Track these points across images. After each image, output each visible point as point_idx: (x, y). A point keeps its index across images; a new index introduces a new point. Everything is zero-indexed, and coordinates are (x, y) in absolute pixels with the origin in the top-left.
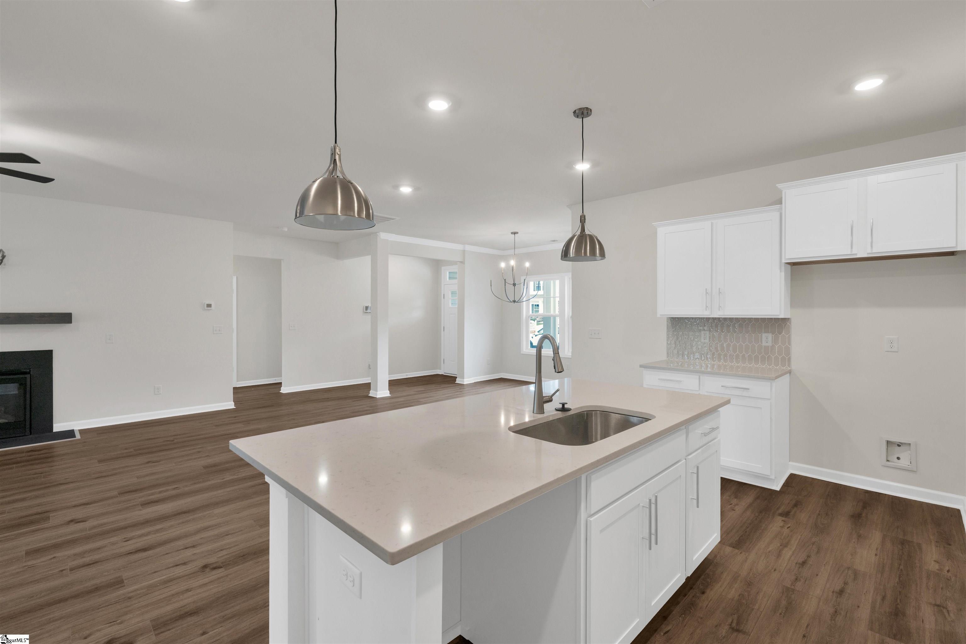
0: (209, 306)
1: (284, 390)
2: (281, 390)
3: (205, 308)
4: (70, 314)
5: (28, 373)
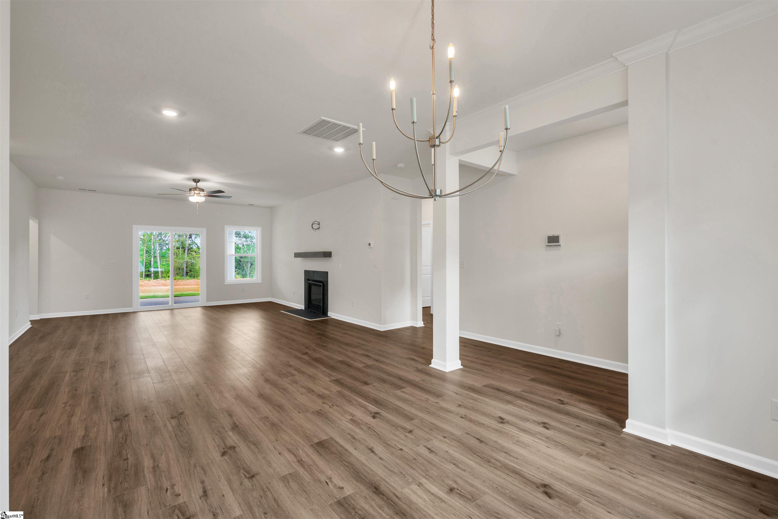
0: (370, 245)
3: (368, 247)
4: (331, 252)
5: (323, 283)
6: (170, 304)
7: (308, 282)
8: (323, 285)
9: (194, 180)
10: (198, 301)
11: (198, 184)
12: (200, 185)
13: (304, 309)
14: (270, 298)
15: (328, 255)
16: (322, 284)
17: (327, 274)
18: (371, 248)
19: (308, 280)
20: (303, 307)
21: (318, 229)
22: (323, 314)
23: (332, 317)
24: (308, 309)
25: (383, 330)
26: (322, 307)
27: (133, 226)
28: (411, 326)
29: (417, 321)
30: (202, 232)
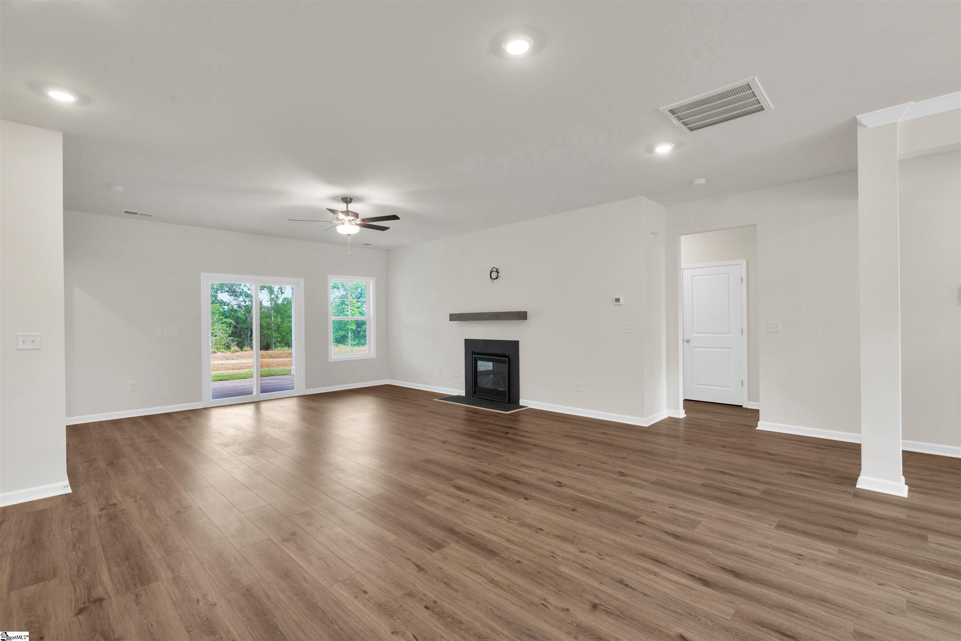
0: (617, 300)
1: (762, 425)
2: (757, 427)
3: (615, 303)
4: (527, 312)
5: (508, 357)
6: (255, 393)
7: (474, 356)
8: (509, 360)
9: (344, 199)
10: (292, 388)
11: (350, 205)
12: (352, 207)
13: (465, 396)
14: (387, 380)
15: (522, 316)
16: (507, 359)
17: (515, 345)
18: (621, 305)
19: (473, 353)
20: (462, 393)
21: (496, 278)
22: (506, 403)
23: (530, 407)
24: (474, 396)
25: (647, 425)
26: (507, 393)
27: (202, 273)
28: (669, 417)
29: (679, 409)
30: (298, 284)
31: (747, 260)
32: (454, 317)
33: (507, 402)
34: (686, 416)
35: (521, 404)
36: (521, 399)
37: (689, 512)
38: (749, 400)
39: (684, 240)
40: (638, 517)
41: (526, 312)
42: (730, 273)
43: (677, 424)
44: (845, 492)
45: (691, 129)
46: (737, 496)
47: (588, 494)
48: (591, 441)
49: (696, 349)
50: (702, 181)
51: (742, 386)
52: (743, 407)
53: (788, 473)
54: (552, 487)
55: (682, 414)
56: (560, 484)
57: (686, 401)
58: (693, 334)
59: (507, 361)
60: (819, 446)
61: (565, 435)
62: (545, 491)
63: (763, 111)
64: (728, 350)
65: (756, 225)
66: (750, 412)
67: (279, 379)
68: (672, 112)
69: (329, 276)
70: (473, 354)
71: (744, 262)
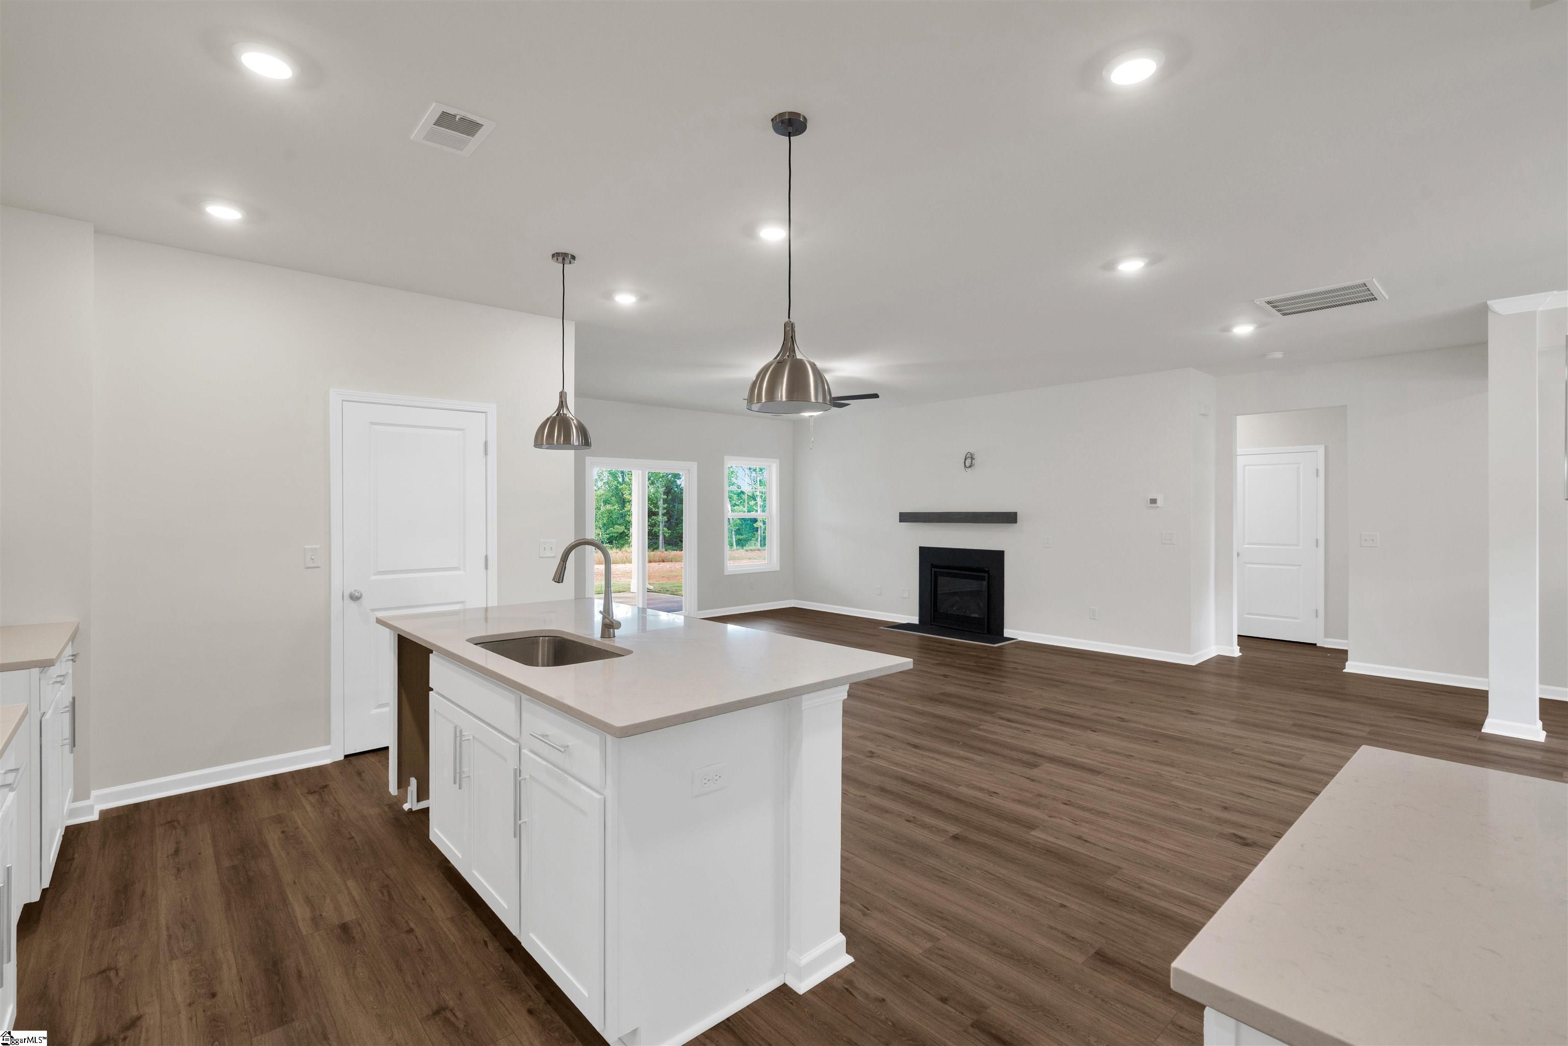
0: (1153, 501)
1: (1351, 667)
2: (1345, 668)
3: (1149, 505)
5: (988, 572)
7: (933, 569)
8: (989, 576)
13: (916, 623)
14: (793, 601)
15: (1010, 518)
16: (986, 575)
17: (998, 557)
18: (1158, 507)
19: (933, 566)
20: (915, 620)
21: (970, 467)
22: (983, 634)
23: (1020, 639)
24: (932, 623)
25: (1194, 664)
26: (986, 620)
27: (587, 458)
28: (1219, 655)
29: (1232, 646)
30: (689, 470)
31: (1325, 446)
32: (905, 517)
33: (986, 631)
34: (1241, 654)
35: (1005, 635)
36: (1006, 628)
37: (1288, 747)
38: (1326, 636)
39: (1241, 421)
40: (1233, 750)
41: (1016, 514)
42: (1300, 463)
43: (1233, 663)
44: (1468, 735)
45: (1284, 314)
46: (1340, 736)
47: (1163, 729)
48: (1130, 679)
49: (1249, 566)
50: (1278, 355)
51: (1317, 616)
52: (1318, 645)
53: (1395, 717)
54: (1116, 722)
55: (1235, 652)
56: (1123, 720)
57: (1239, 636)
58: (1244, 545)
59: (986, 578)
60: (1431, 691)
61: (1092, 672)
62: (1112, 725)
63: (1375, 301)
64: (1296, 568)
65: (1346, 406)
66: (1329, 653)
67: (625, 598)
68: (1269, 303)
69: (726, 457)
70: (931, 568)
71: (1321, 450)
